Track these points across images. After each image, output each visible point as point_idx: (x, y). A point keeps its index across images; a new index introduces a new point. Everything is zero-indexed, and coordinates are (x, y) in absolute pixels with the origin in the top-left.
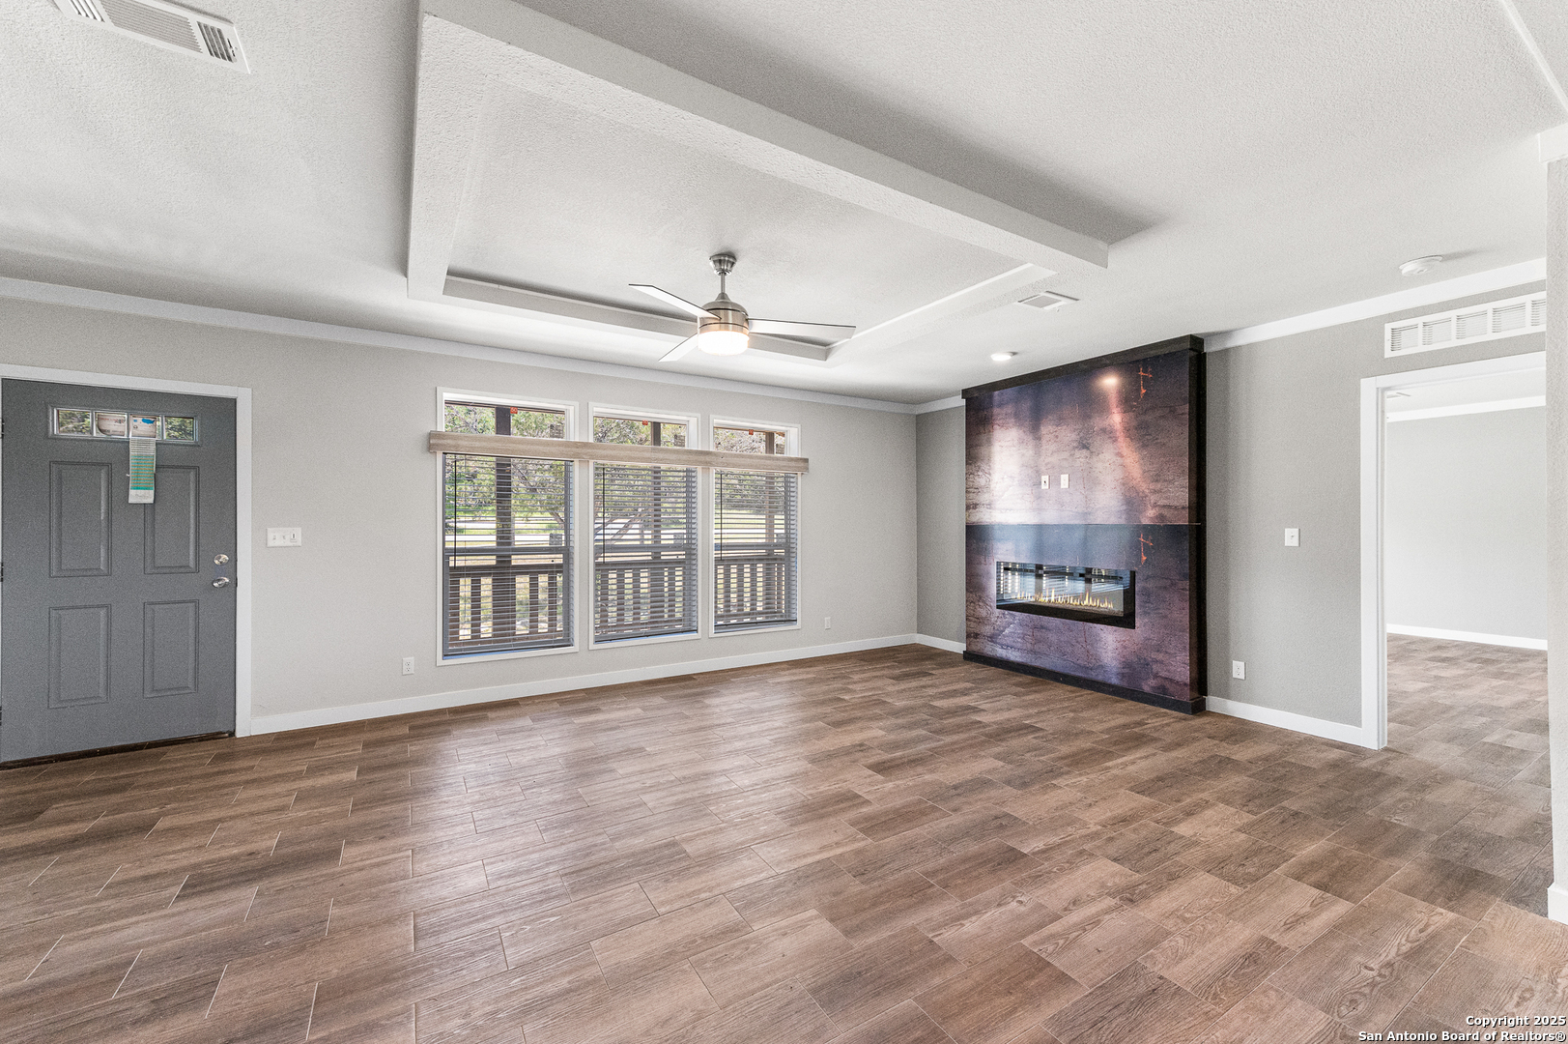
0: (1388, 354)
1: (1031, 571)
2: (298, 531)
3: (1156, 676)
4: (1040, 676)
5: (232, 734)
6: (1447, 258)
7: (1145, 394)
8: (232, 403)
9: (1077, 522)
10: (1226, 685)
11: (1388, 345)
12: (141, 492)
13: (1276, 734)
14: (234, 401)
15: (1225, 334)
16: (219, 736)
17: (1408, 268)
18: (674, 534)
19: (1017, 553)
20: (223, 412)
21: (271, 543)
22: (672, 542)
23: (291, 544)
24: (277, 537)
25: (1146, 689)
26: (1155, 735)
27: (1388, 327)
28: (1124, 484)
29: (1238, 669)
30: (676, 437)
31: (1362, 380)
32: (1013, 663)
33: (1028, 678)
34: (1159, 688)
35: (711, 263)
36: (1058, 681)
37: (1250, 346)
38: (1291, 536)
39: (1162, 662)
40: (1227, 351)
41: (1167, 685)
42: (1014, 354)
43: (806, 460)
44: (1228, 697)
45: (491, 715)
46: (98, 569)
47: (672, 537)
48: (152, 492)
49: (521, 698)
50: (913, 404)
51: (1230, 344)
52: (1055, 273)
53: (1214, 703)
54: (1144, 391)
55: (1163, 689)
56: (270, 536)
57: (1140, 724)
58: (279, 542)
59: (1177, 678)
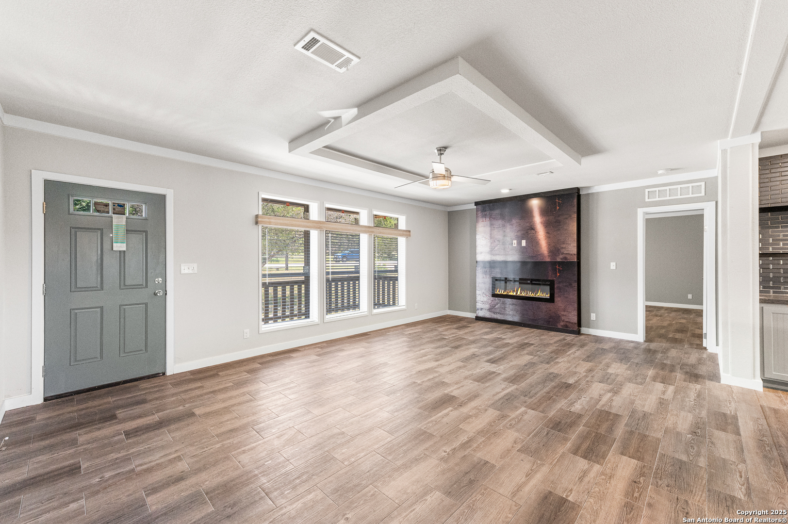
0: (647, 200)
1: (503, 280)
2: (195, 265)
3: (563, 321)
4: (513, 325)
5: (164, 374)
6: (672, 170)
7: (559, 209)
8: (163, 198)
9: (529, 260)
10: (589, 323)
11: (647, 197)
12: (119, 244)
13: (610, 340)
14: (165, 196)
15: (588, 188)
16: (158, 375)
17: (660, 172)
18: (355, 266)
19: (501, 273)
20: (158, 202)
21: (183, 272)
22: (354, 270)
23: (192, 272)
24: (185, 269)
25: (559, 327)
26: (573, 343)
27: (647, 190)
28: (549, 245)
29: (593, 316)
30: (355, 219)
31: (638, 209)
32: (499, 320)
33: (509, 326)
34: (564, 326)
35: (436, 151)
36: (521, 326)
37: (598, 193)
38: (613, 266)
39: (565, 315)
40: (588, 194)
41: (568, 324)
42: (510, 189)
43: (410, 231)
44: (589, 328)
45: (294, 355)
46: (97, 287)
47: (354, 267)
48: (125, 245)
49: (298, 347)
50: (448, 206)
51: (590, 192)
52: (563, 165)
53: (584, 330)
54: (558, 208)
55: (566, 326)
56: (182, 268)
57: (564, 339)
58: (186, 271)
59: (572, 321)
